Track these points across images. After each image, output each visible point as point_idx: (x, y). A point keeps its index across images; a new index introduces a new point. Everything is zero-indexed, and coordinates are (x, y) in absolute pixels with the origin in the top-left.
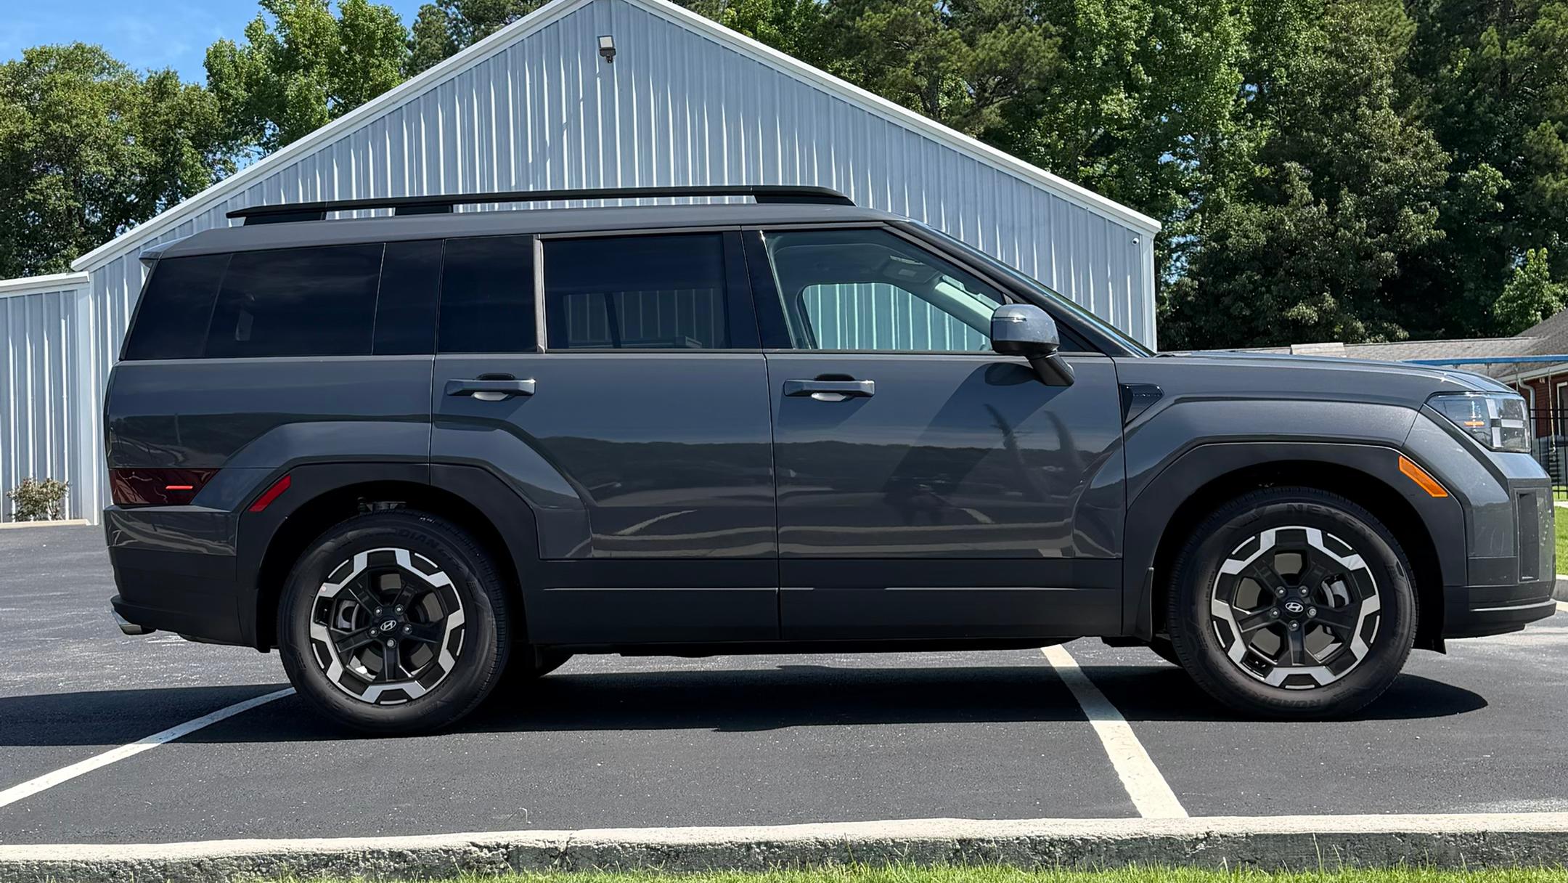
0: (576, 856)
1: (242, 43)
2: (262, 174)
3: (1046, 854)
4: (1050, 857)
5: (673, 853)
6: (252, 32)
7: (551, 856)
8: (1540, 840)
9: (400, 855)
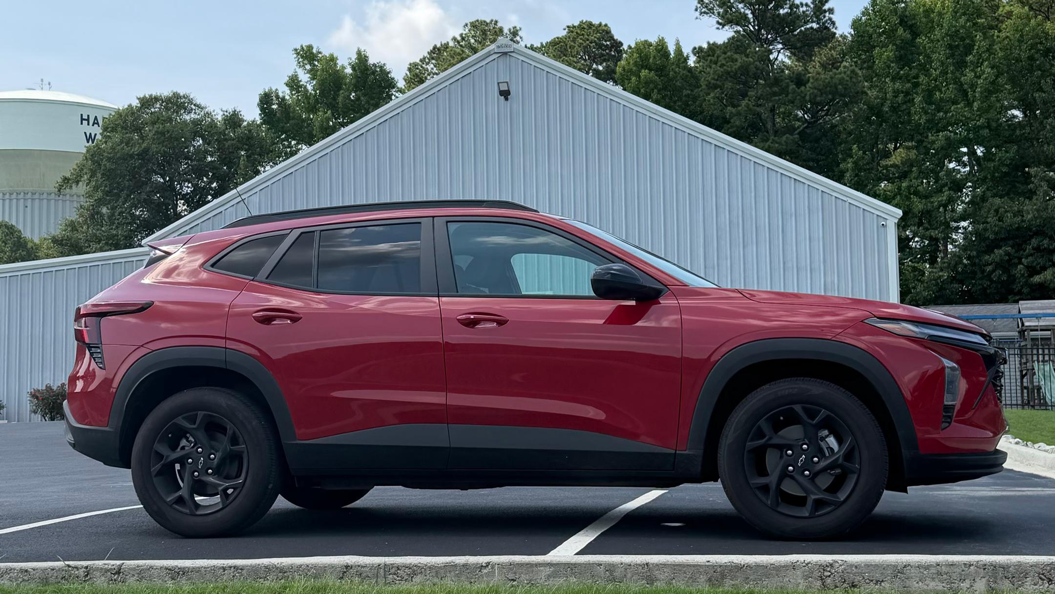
0: (126, 574)
1: (285, 92)
2: (269, 180)
3: (395, 574)
4: (398, 577)
5: (181, 573)
6: (294, 83)
7: (112, 574)
8: (680, 568)
9: (26, 571)
